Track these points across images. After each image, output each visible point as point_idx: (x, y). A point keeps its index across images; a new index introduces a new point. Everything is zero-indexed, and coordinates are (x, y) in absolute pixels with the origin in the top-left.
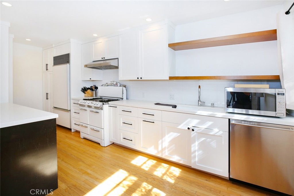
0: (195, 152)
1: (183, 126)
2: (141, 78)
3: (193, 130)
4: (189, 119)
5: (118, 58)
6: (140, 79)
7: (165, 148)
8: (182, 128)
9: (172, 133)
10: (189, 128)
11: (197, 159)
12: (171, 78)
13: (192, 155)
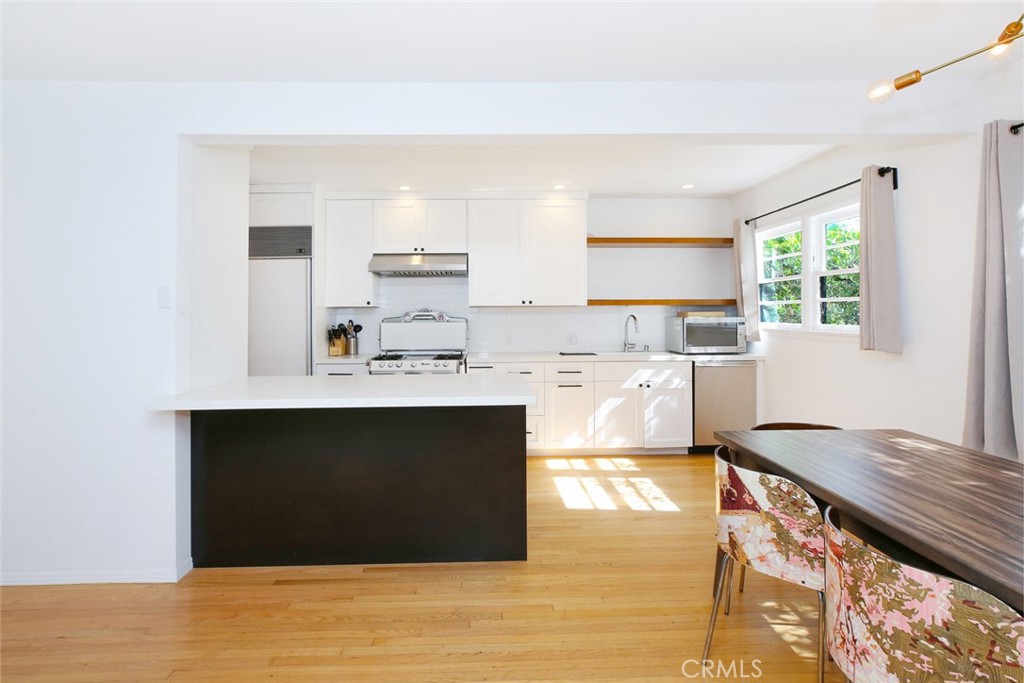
0: (649, 421)
1: (631, 384)
2: (531, 302)
3: (648, 386)
4: (640, 371)
5: (467, 254)
6: (527, 303)
7: (600, 430)
8: (630, 387)
9: (611, 399)
10: (641, 385)
11: (652, 433)
12: (591, 302)
13: (646, 428)
